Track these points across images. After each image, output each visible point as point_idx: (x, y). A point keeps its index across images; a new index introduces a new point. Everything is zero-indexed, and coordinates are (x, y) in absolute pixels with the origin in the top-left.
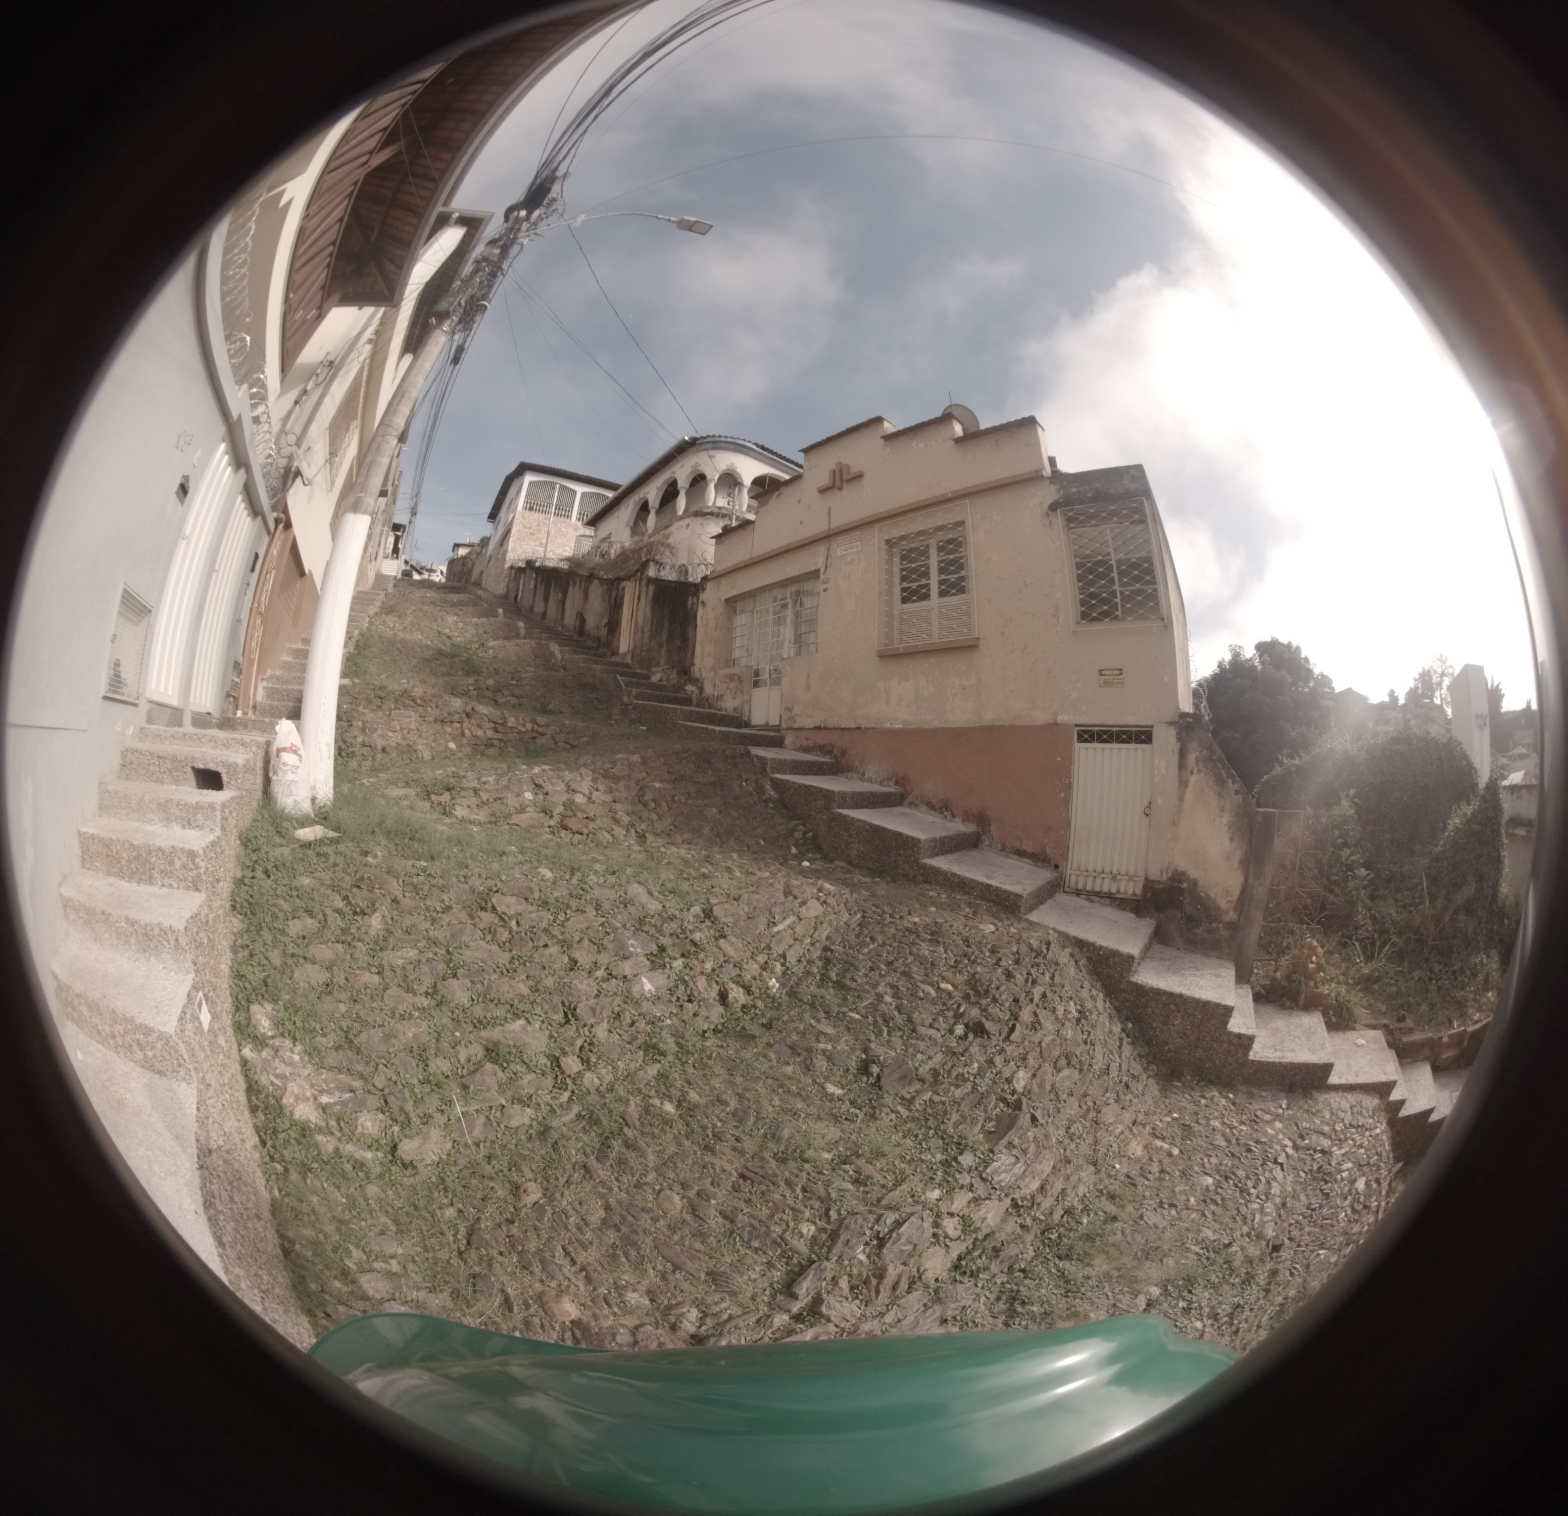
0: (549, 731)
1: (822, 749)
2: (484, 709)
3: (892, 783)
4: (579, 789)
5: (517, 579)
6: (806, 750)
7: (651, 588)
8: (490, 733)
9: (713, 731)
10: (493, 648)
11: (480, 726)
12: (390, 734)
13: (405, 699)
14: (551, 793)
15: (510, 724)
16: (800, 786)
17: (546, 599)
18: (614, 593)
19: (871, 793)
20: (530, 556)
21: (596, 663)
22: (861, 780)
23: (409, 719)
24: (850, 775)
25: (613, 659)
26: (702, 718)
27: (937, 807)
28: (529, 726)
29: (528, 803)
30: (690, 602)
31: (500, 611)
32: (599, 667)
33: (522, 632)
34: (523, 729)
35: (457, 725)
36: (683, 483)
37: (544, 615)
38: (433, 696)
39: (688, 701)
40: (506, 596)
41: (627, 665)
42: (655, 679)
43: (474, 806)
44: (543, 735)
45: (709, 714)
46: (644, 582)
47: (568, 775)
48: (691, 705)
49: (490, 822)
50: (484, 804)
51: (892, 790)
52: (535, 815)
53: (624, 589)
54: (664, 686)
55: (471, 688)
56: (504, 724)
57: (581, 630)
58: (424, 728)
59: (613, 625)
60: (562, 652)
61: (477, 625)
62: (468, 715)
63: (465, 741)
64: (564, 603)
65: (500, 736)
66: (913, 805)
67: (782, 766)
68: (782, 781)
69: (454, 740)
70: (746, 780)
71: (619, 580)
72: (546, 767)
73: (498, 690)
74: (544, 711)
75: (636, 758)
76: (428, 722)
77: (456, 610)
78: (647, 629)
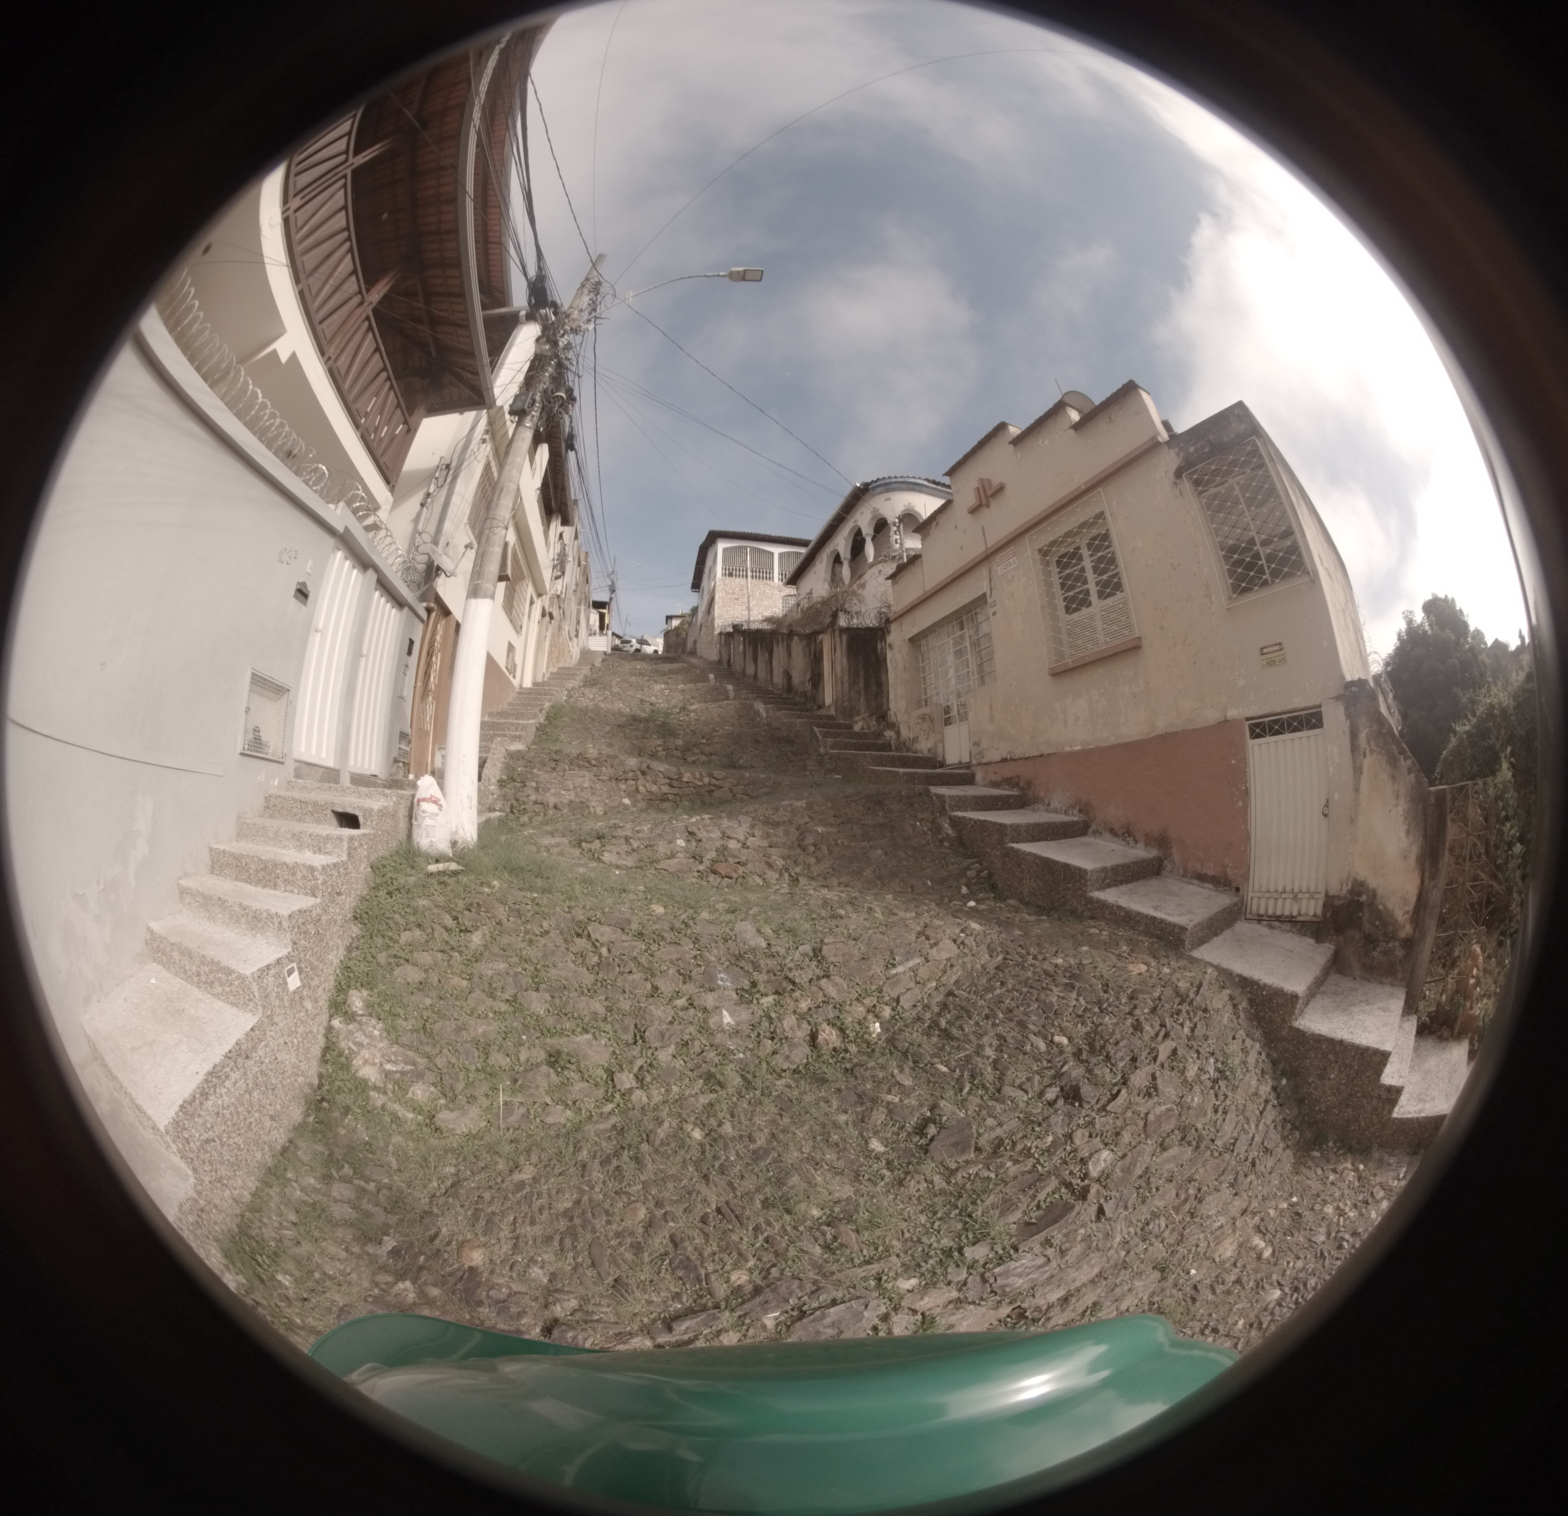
0: (727, 784)
1: (1010, 782)
2: (660, 767)
3: (1076, 812)
4: (734, 835)
5: (727, 644)
6: (995, 785)
7: (845, 638)
8: (665, 789)
9: (898, 773)
10: (694, 711)
11: (655, 783)
12: (563, 792)
13: (581, 761)
14: (704, 840)
15: (685, 779)
16: (976, 821)
17: (755, 660)
18: (812, 646)
19: (1049, 824)
20: (737, 621)
21: (799, 717)
22: (1047, 811)
23: (584, 778)
24: (1036, 806)
25: (819, 713)
26: (894, 762)
27: (1120, 833)
28: (706, 780)
29: (678, 849)
30: (879, 647)
31: (711, 676)
32: (799, 720)
33: (732, 694)
34: (700, 783)
35: (632, 782)
36: (867, 531)
37: (755, 676)
38: (610, 757)
39: (887, 747)
40: (720, 662)
41: (831, 717)
42: (857, 728)
43: (623, 853)
44: (720, 787)
45: (900, 757)
46: (837, 633)
47: (725, 823)
48: (891, 750)
49: (637, 867)
50: (634, 850)
51: (1076, 819)
52: (684, 861)
53: (821, 642)
54: (865, 734)
55: (659, 749)
56: (679, 779)
57: (789, 688)
58: (598, 786)
59: (817, 679)
60: (767, 710)
61: (683, 691)
62: (643, 773)
63: (639, 797)
64: (771, 663)
65: (675, 791)
66: (1097, 833)
67: (962, 803)
68: (959, 818)
69: (629, 796)
70: (921, 820)
71: (816, 633)
72: (706, 816)
73: (686, 749)
74: (733, 765)
75: (801, 804)
76: (603, 781)
77: (665, 678)
78: (846, 679)
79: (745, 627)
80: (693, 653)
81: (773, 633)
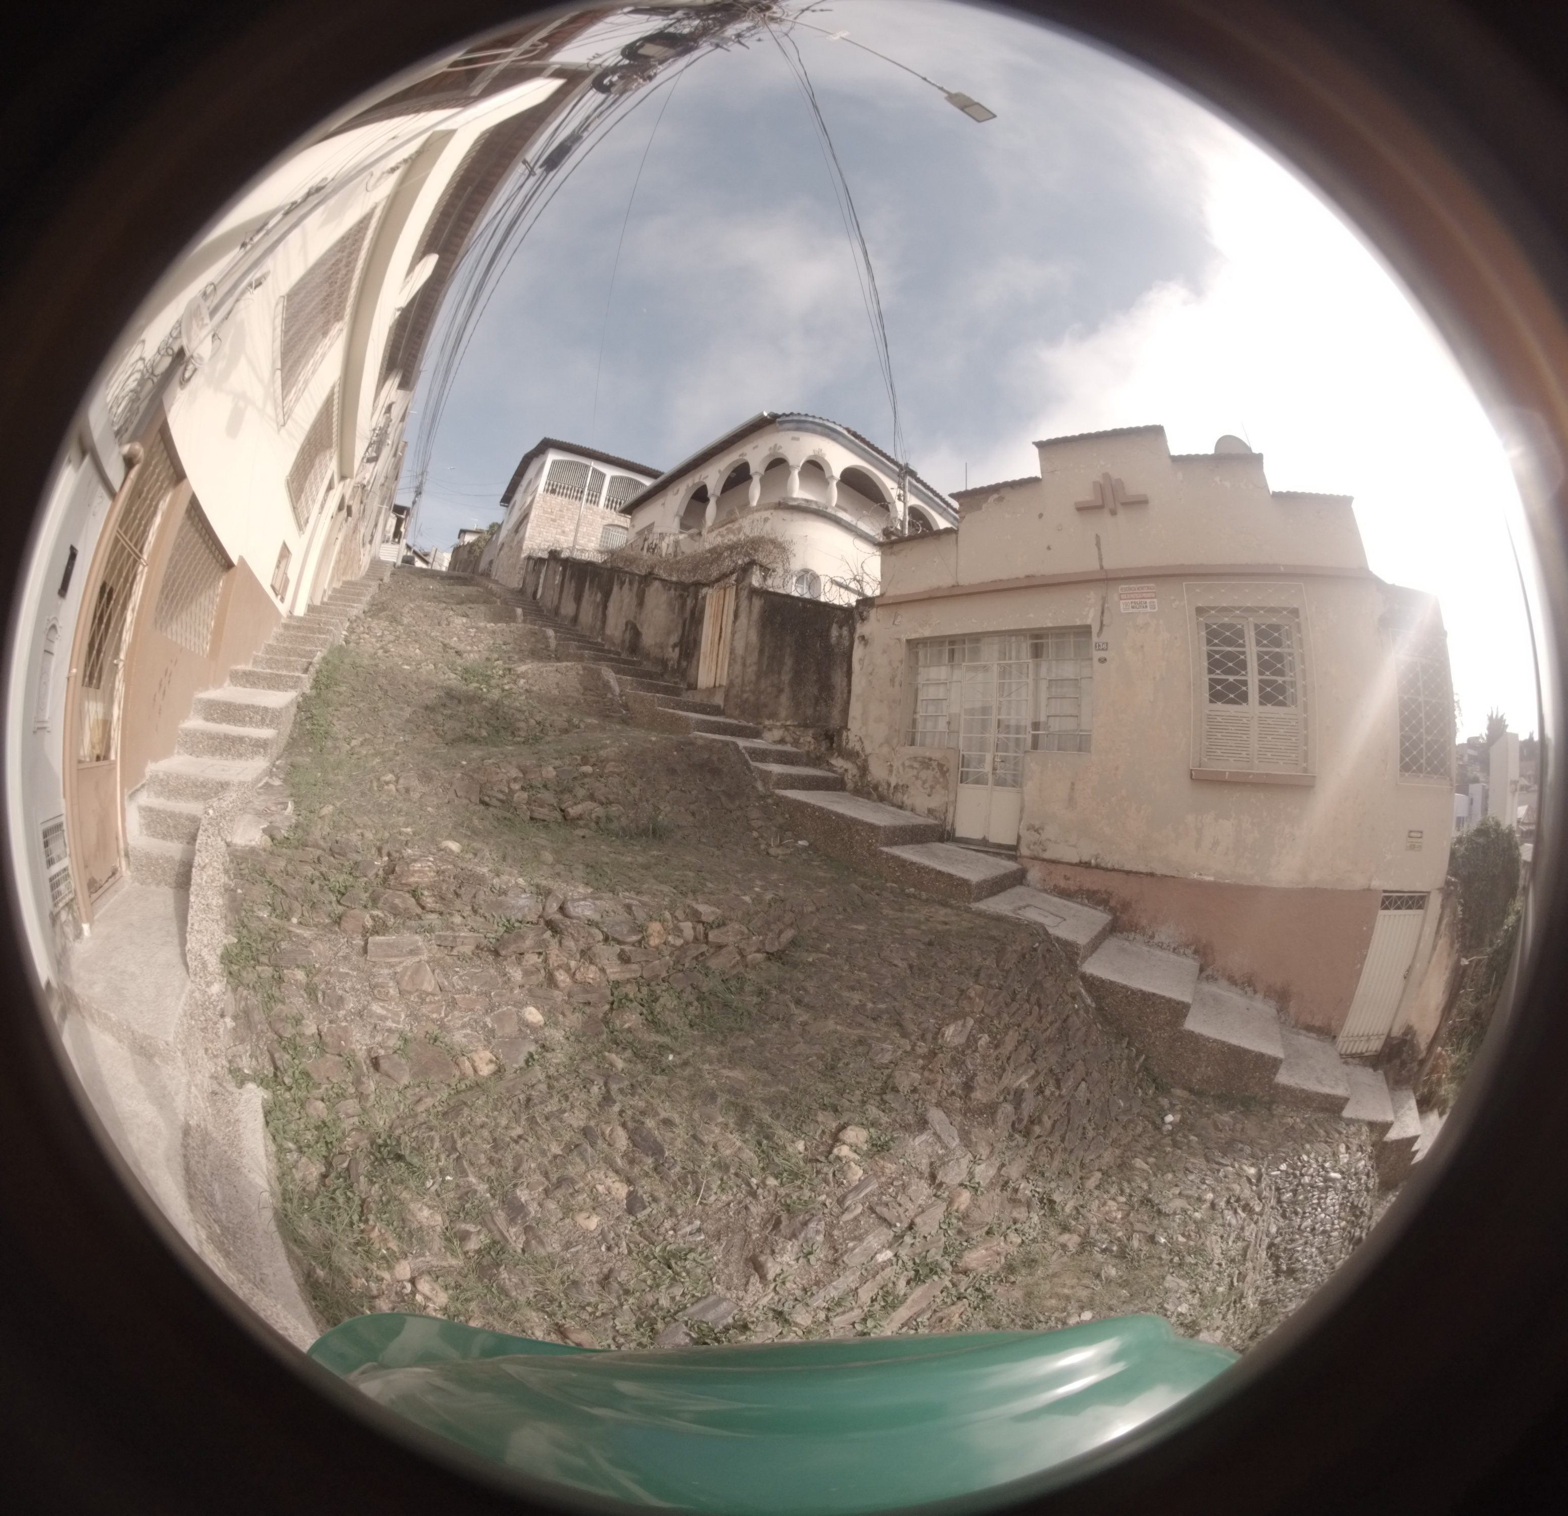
1: (1092, 896)
5: (536, 572)
7: (755, 603)
10: (523, 675)
18: (690, 602)
20: (554, 546)
31: (519, 612)
39: (839, 784)
40: (523, 591)
41: (717, 710)
46: (743, 594)
53: (704, 598)
54: (790, 752)
57: (636, 647)
59: (686, 647)
61: (493, 632)
64: (605, 607)
71: (698, 585)
77: (464, 608)
78: (753, 658)
79: (564, 555)
80: (487, 574)
81: (615, 570)
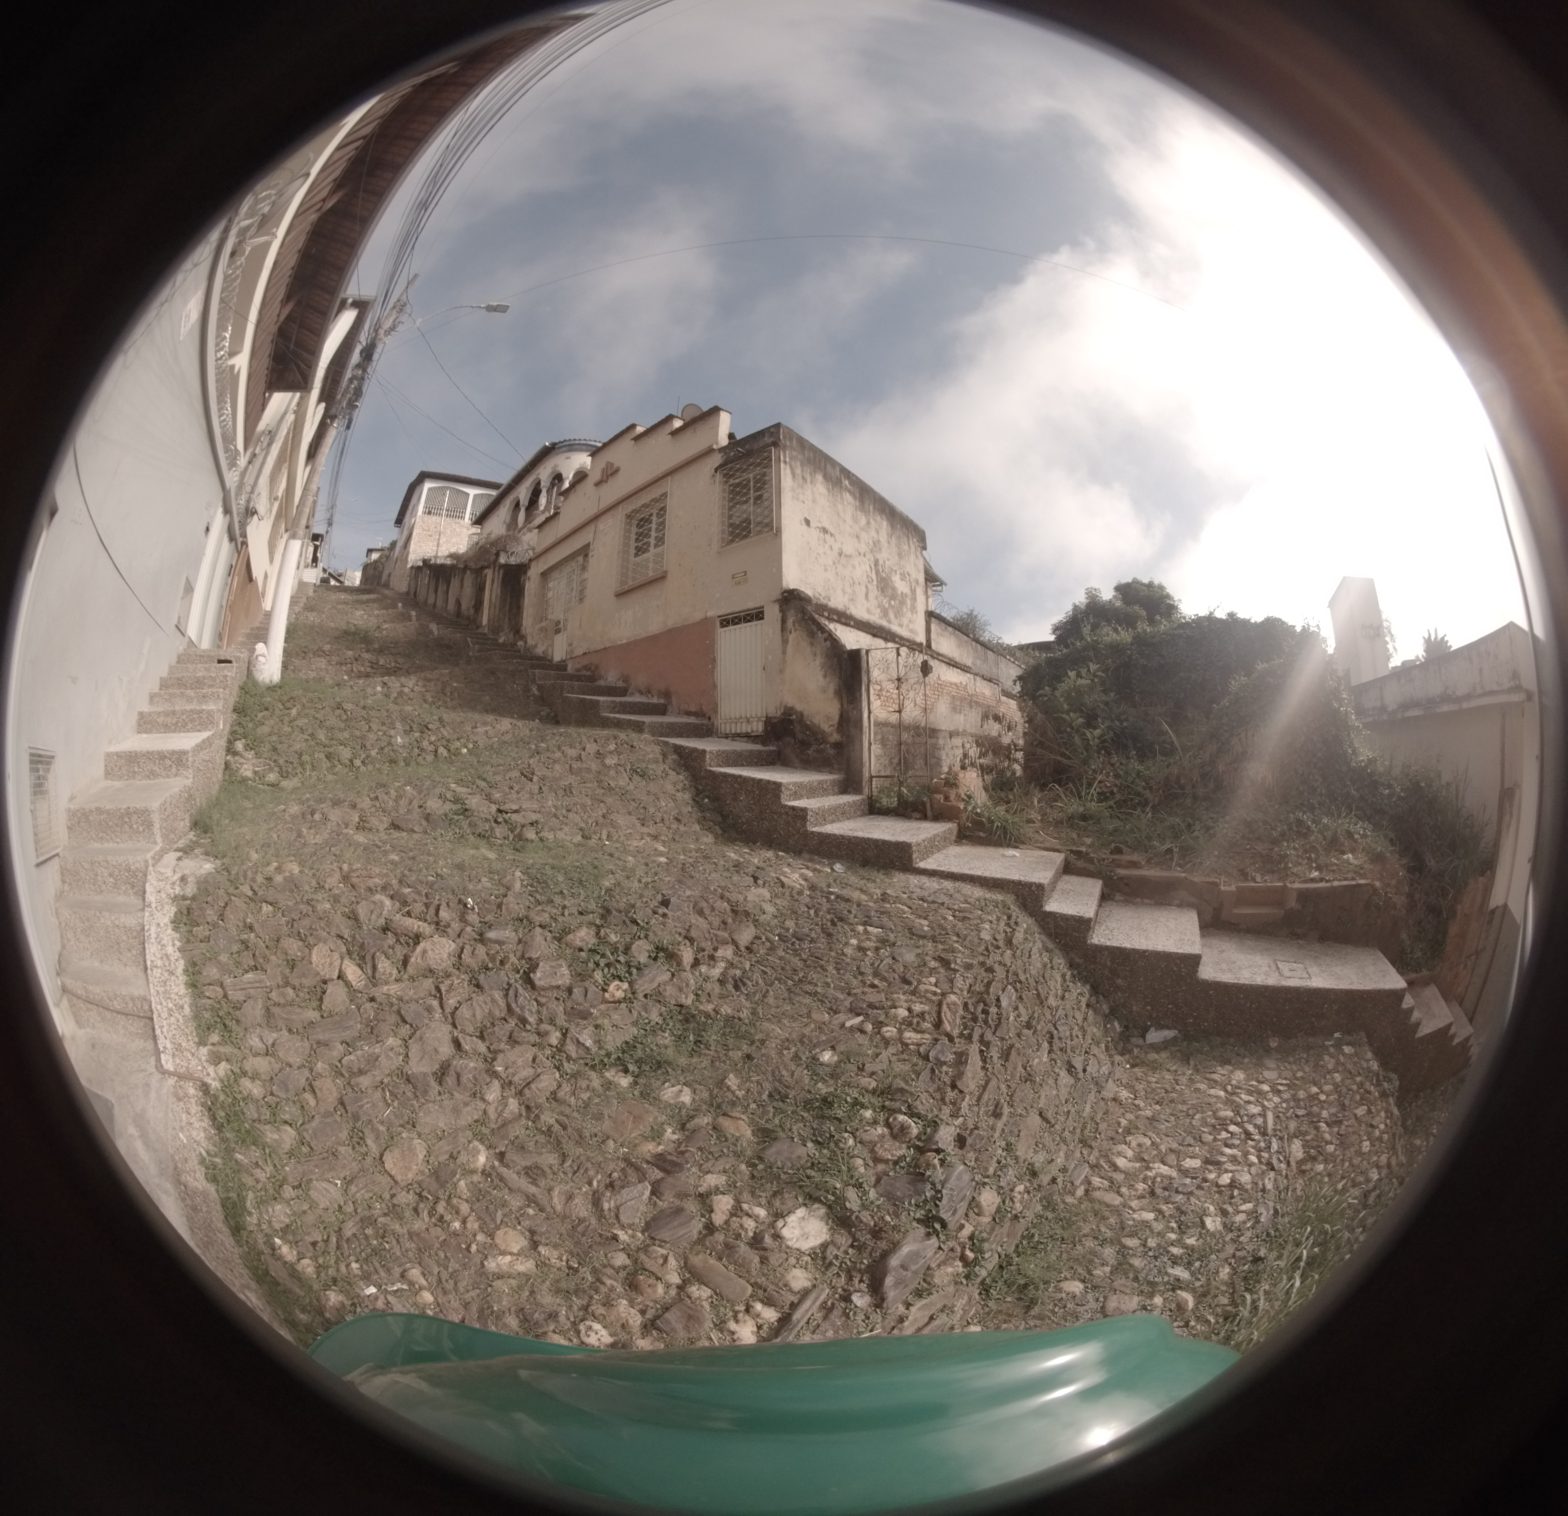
2: (366, 656)
4: (408, 686)
5: (416, 577)
6: (578, 670)
8: (369, 667)
9: (518, 663)
10: (385, 629)
11: (363, 666)
12: (310, 672)
13: (319, 652)
15: (382, 663)
16: (551, 684)
17: (436, 592)
18: (479, 579)
20: (427, 556)
23: (321, 663)
27: (644, 692)
28: (393, 664)
30: (521, 578)
32: (459, 635)
33: (414, 617)
34: (389, 665)
35: (349, 665)
36: (545, 482)
37: (434, 605)
38: (337, 649)
41: (484, 634)
42: (500, 640)
45: (520, 656)
47: (403, 680)
54: (507, 646)
55: (363, 647)
56: (378, 663)
57: (459, 613)
58: (329, 668)
59: (479, 605)
60: (438, 629)
62: (356, 660)
63: (354, 674)
64: (447, 593)
68: (542, 684)
69: (347, 674)
70: (519, 685)
71: (483, 568)
72: (392, 678)
73: (379, 649)
74: (410, 658)
76: (332, 665)
77: (364, 606)
78: (499, 604)
79: (433, 562)
80: (387, 585)
81: (453, 567)
